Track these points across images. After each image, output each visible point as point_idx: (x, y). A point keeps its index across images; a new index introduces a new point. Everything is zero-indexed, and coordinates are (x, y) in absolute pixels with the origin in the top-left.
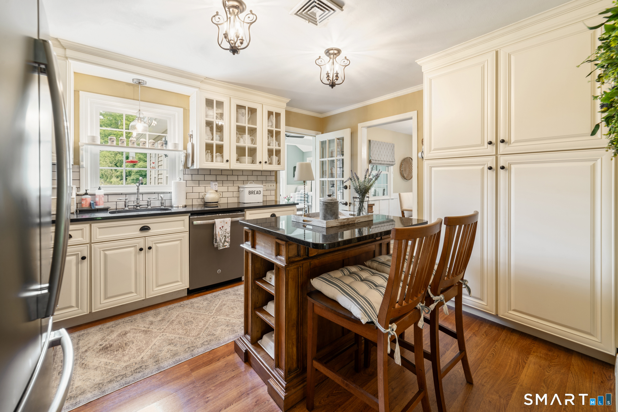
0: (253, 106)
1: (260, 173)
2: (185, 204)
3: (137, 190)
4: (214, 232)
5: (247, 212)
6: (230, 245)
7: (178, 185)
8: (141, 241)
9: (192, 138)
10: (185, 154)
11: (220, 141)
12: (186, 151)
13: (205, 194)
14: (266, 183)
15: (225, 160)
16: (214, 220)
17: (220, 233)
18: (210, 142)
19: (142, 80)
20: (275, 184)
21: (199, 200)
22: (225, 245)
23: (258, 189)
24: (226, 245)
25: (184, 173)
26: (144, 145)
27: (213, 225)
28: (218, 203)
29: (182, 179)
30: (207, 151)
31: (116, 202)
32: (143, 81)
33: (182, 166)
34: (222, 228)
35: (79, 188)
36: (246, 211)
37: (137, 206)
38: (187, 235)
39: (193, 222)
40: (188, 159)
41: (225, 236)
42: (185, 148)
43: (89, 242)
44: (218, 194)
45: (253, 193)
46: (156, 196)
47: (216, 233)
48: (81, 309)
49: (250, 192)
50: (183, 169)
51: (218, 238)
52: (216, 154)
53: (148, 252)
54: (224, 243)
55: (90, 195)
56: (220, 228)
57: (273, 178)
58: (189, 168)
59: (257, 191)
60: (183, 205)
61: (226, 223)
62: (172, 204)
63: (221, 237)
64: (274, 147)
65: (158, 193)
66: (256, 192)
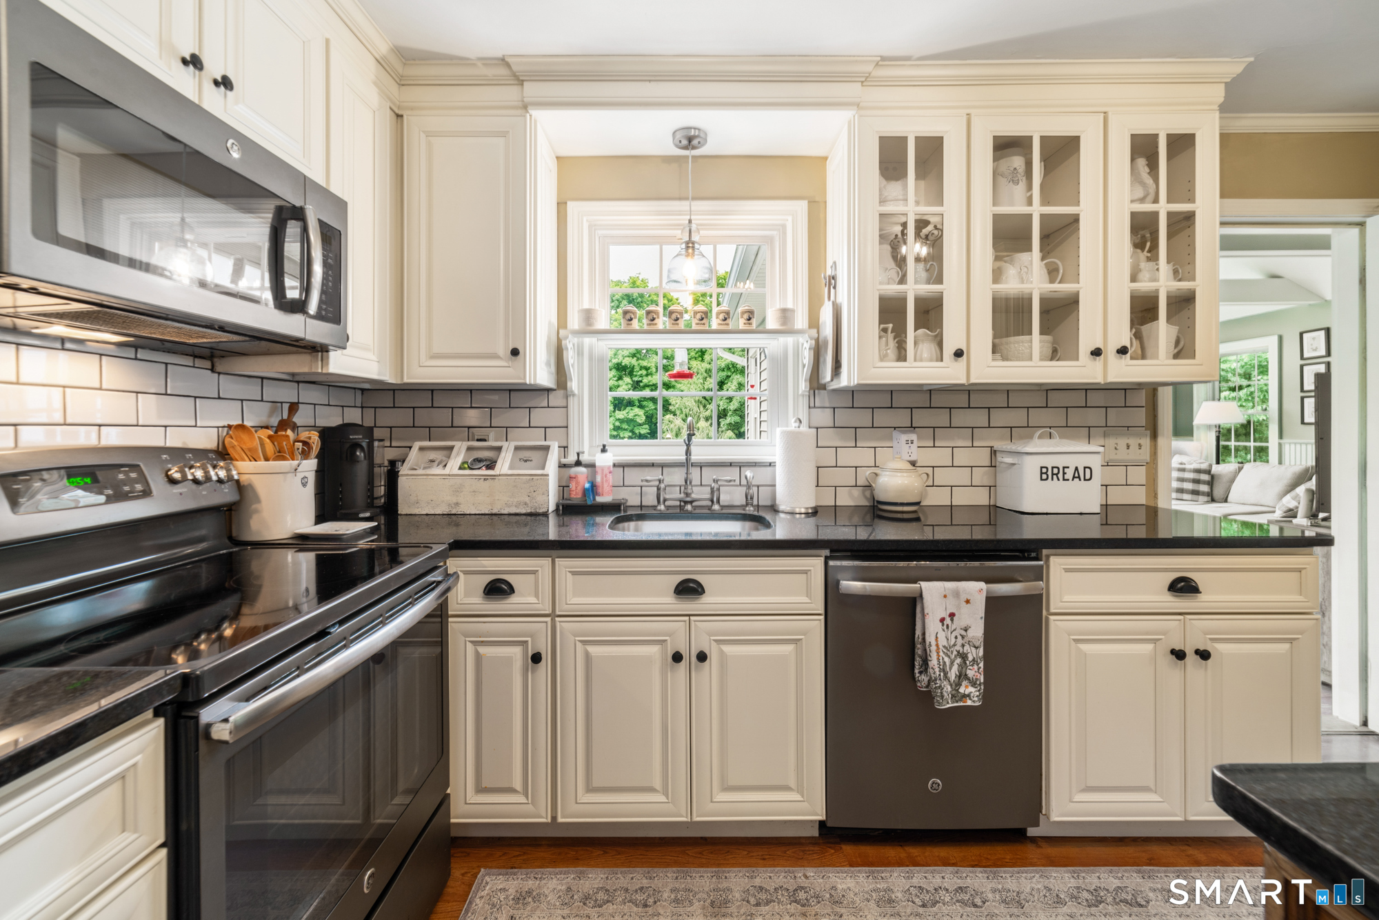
0: (1060, 127)
1: (1079, 399)
2: (813, 505)
3: (686, 455)
4: (918, 632)
5: (1052, 559)
6: (985, 697)
7: (792, 440)
8: (678, 625)
9: (835, 288)
10: (813, 342)
11: (929, 284)
12: (815, 331)
13: (876, 474)
14: (1105, 435)
15: (949, 349)
16: (917, 585)
17: (943, 642)
18: (893, 289)
19: (695, 129)
20: (1146, 442)
21: (856, 492)
22: (965, 696)
23: (1081, 461)
24: (969, 696)
25: (812, 405)
26: (703, 322)
27: (911, 606)
28: (921, 504)
29: (805, 421)
30: (882, 326)
31: (641, 487)
32: (699, 130)
33: (805, 381)
34: (948, 621)
35: (567, 447)
36: (1048, 557)
37: (686, 503)
38: (816, 627)
39: (838, 582)
40: (821, 360)
41: (964, 657)
42: (814, 323)
43: (551, 612)
44: (920, 475)
45: (1060, 476)
46: (732, 474)
47: (924, 634)
48: (532, 803)
49: (1044, 470)
50: (808, 389)
51: (933, 662)
52: (915, 331)
53: (696, 667)
54: (959, 685)
55: (587, 466)
56: (942, 620)
57: (1140, 417)
58: (824, 387)
59: (1077, 469)
60: (807, 508)
61: (968, 602)
62: (777, 502)
63: (946, 659)
64: (1163, 282)
65: (741, 465)
66: (1070, 474)
